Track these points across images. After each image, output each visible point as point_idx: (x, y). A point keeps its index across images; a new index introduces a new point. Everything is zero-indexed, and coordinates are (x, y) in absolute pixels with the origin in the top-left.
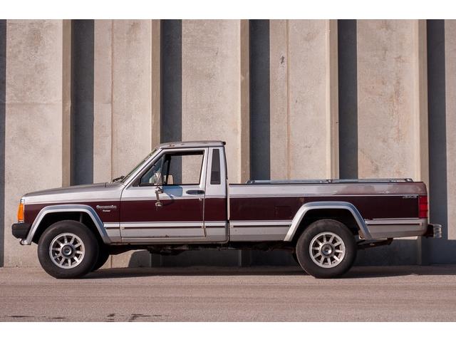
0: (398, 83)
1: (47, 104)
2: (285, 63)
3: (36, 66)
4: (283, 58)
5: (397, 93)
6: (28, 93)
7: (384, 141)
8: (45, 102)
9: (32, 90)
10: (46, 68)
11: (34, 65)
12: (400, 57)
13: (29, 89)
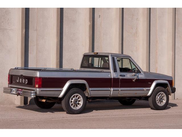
0: (137, 29)
1: (10, 30)
2: (100, 18)
3: (6, 11)
4: (100, 16)
5: (136, 33)
6: (2, 24)
7: (132, 52)
8: (10, 29)
9: (4, 23)
10: (10, 13)
11: (5, 11)
12: (137, 19)
13: (3, 22)
